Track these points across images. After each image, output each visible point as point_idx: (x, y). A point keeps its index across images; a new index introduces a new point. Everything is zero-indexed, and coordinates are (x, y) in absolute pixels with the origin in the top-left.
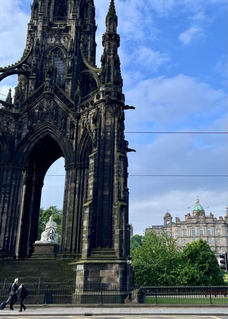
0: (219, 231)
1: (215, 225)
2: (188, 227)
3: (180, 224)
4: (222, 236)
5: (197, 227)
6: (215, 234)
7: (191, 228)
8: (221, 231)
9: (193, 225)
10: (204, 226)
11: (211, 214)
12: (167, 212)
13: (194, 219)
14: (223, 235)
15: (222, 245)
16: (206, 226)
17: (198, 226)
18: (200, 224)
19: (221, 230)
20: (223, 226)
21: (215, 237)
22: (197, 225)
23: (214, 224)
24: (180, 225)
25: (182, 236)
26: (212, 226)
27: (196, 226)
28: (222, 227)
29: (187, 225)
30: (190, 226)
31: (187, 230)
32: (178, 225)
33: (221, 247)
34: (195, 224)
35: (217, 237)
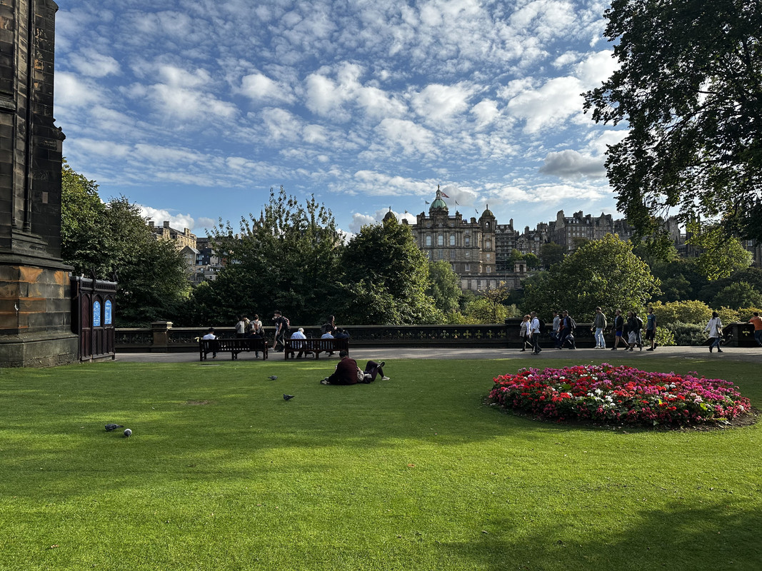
0: (467, 240)
1: (462, 230)
2: (420, 233)
4: (471, 247)
5: (434, 234)
6: (462, 244)
7: (425, 234)
9: (428, 230)
10: (446, 232)
11: (457, 213)
12: (388, 212)
13: (430, 221)
14: (474, 245)
15: (471, 261)
16: (449, 232)
17: (436, 232)
18: (437, 228)
19: (471, 238)
20: (475, 232)
21: (460, 248)
22: (435, 230)
23: (462, 228)
26: (458, 232)
27: (433, 232)
28: (473, 234)
29: (419, 230)
30: (424, 232)
33: (467, 263)
34: (431, 228)
35: (464, 248)
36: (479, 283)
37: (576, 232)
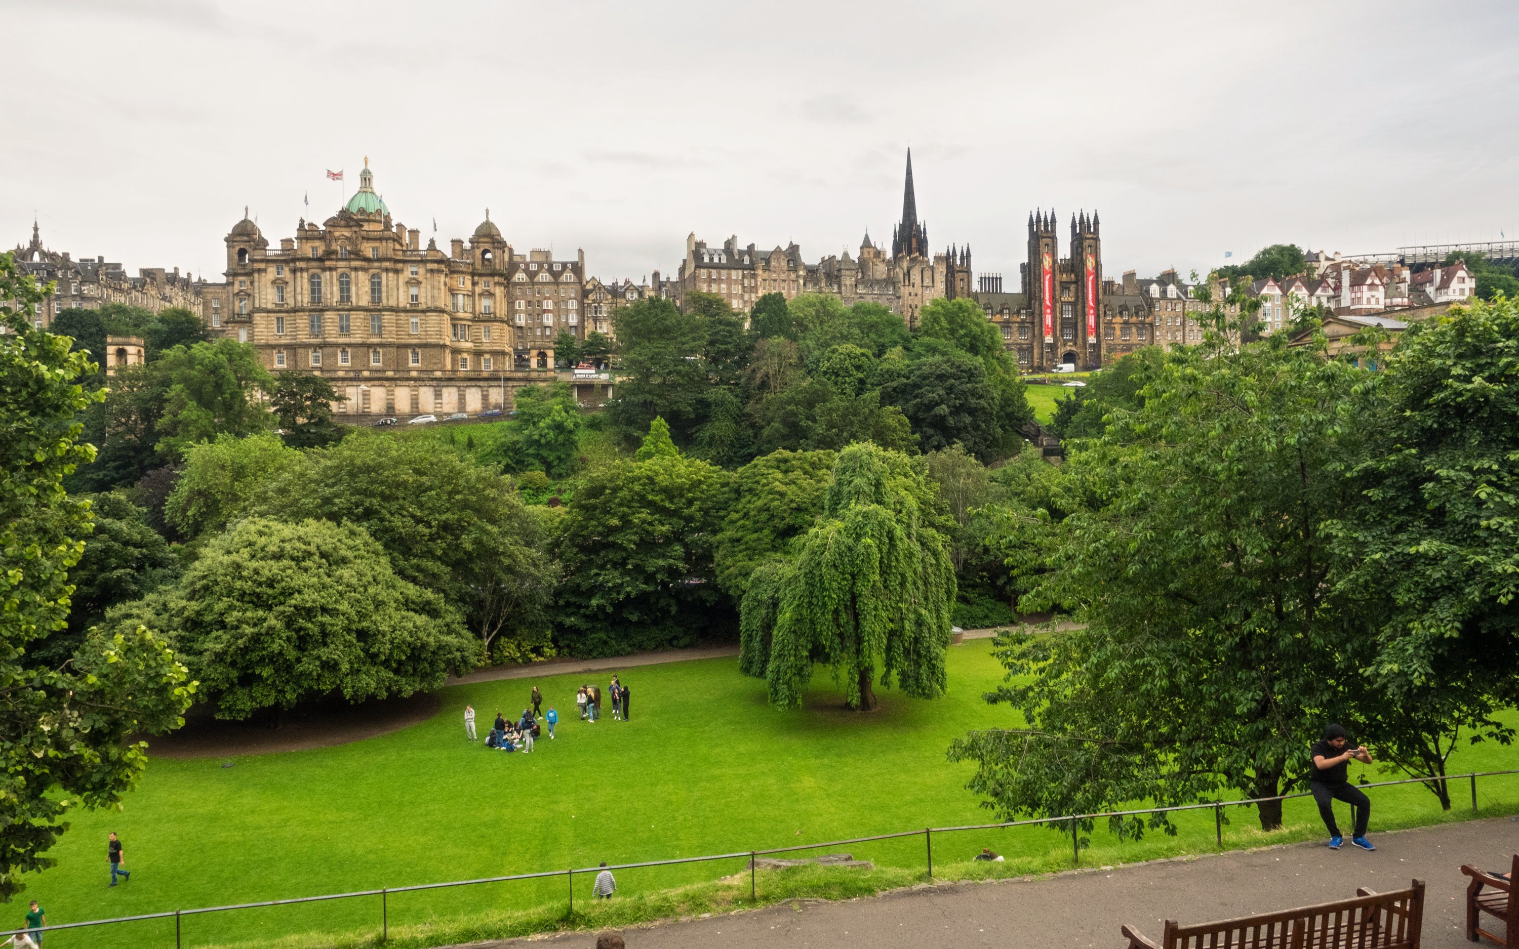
0: (414, 291)
1: (400, 266)
2: (294, 271)
3: (262, 261)
4: (422, 307)
5: (328, 273)
6: (401, 299)
7: (305, 275)
8: (423, 290)
9: (314, 264)
10: (356, 270)
12: (243, 218)
13: (317, 243)
14: (429, 304)
15: (424, 341)
16: (365, 270)
17: (331, 269)
18: (337, 260)
19: (423, 285)
20: (432, 271)
21: (395, 310)
22: (328, 263)
23: (396, 261)
24: (262, 266)
25: (270, 306)
26: (387, 270)
27: (324, 269)
28: (429, 275)
29: (291, 265)
30: (302, 270)
31: (291, 283)
32: (257, 266)
33: (414, 348)
34: (320, 260)
35: (405, 311)
36: (438, 395)
37: (719, 281)
